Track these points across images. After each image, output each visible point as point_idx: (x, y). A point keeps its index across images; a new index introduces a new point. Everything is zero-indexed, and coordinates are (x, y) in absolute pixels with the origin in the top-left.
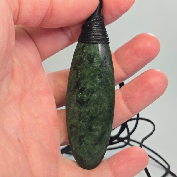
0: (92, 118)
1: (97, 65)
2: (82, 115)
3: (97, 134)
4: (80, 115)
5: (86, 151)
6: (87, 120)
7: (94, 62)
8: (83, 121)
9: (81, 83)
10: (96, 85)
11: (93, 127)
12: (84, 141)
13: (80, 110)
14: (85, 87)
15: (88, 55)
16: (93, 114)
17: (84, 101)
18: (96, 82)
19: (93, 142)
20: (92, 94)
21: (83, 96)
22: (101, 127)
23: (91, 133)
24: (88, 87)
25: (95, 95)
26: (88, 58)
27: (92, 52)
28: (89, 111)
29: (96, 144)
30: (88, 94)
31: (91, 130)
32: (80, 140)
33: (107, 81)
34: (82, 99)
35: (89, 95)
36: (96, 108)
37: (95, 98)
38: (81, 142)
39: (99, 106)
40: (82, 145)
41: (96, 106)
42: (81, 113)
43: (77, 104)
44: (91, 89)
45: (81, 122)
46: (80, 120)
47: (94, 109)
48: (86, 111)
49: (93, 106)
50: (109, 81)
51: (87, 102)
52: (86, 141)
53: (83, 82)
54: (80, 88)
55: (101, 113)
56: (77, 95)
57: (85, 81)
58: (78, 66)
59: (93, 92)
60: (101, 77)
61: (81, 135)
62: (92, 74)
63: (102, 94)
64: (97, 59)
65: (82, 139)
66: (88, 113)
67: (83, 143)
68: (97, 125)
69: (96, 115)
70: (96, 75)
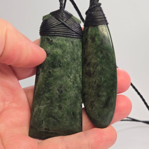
0: (99, 86)
1: (98, 43)
2: (91, 84)
3: (103, 99)
4: (89, 85)
5: (96, 114)
6: (95, 88)
7: (95, 41)
8: (92, 89)
9: (88, 59)
10: (99, 60)
11: (100, 93)
12: (94, 105)
13: (89, 81)
14: (90, 61)
15: (91, 36)
16: (99, 83)
17: (91, 73)
18: (99, 57)
19: (101, 106)
20: (97, 67)
21: (90, 69)
22: (106, 93)
23: (99, 98)
24: (93, 61)
25: (99, 68)
26: (91, 38)
27: (94, 33)
28: (96, 81)
29: (104, 107)
30: (93, 68)
31: (99, 96)
32: (91, 105)
33: (107, 55)
34: (90, 71)
35: (95, 68)
36: (101, 78)
37: (99, 70)
38: (92, 106)
39: (103, 76)
40: (93, 109)
41: (100, 76)
42: (90, 83)
43: (87, 76)
44: (96, 63)
45: (91, 90)
46: (89, 88)
47: (99, 79)
48: (93, 81)
49: (99, 77)
50: (109, 55)
51: (93, 74)
52: (96, 105)
53: (89, 58)
54: (87, 63)
55: (105, 81)
56: (86, 68)
57: (90, 57)
58: (84, 46)
59: (97, 65)
60: (102, 53)
61: (91, 100)
62: (95, 51)
63: (104, 66)
64: (98, 38)
65: (93, 104)
66: (95, 83)
67: (94, 107)
68: (103, 92)
69: (101, 84)
70: (98, 51)
